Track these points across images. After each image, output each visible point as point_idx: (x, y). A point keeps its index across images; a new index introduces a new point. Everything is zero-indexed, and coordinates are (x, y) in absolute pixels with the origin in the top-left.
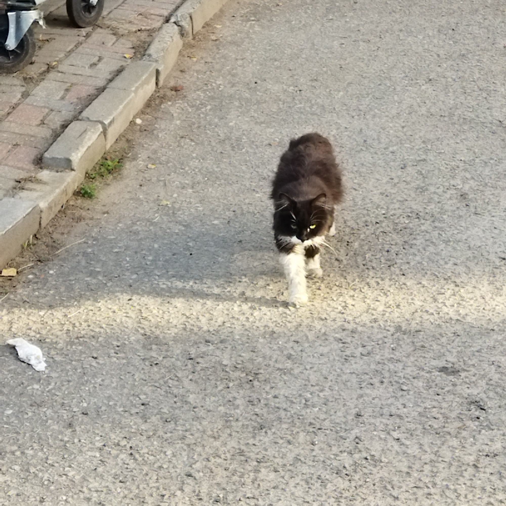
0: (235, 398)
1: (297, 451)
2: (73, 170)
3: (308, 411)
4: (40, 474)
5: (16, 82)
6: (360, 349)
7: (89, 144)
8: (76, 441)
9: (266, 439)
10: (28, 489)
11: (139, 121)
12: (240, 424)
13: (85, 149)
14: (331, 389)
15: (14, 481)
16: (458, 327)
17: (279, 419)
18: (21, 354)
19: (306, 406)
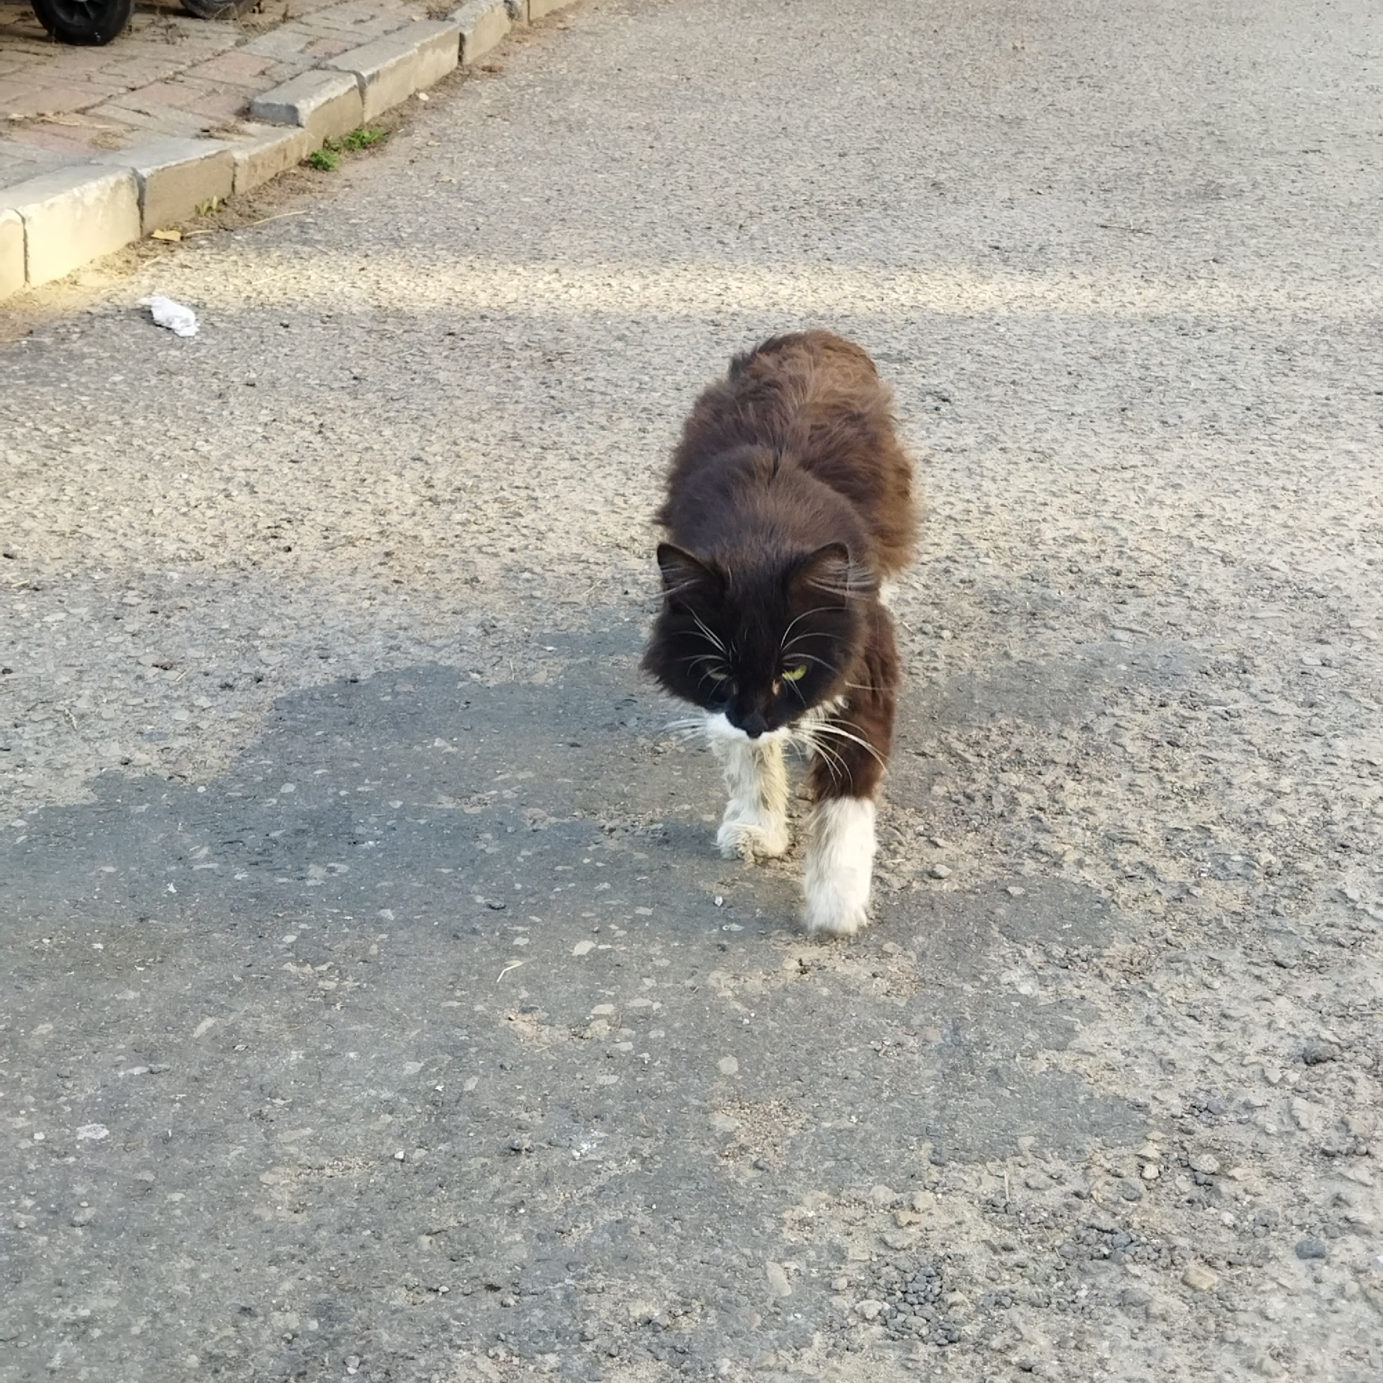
0: (519, 379)
1: (616, 438)
2: (299, 125)
3: (643, 396)
4: (150, 448)
5: (231, 29)
6: (744, 333)
7: (333, 95)
8: (225, 413)
9: (564, 425)
10: (123, 464)
11: (423, 97)
12: (521, 406)
13: (323, 100)
14: (686, 373)
15: (101, 453)
16: (914, 315)
17: (592, 404)
18: (158, 315)
19: (640, 390)
